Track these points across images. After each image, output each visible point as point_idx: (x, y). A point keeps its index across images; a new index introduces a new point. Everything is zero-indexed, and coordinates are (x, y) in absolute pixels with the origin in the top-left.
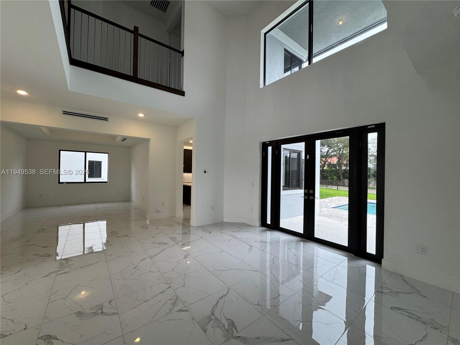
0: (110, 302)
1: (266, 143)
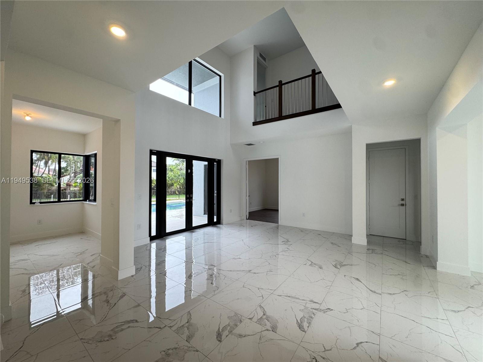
0: (306, 264)
1: (153, 151)
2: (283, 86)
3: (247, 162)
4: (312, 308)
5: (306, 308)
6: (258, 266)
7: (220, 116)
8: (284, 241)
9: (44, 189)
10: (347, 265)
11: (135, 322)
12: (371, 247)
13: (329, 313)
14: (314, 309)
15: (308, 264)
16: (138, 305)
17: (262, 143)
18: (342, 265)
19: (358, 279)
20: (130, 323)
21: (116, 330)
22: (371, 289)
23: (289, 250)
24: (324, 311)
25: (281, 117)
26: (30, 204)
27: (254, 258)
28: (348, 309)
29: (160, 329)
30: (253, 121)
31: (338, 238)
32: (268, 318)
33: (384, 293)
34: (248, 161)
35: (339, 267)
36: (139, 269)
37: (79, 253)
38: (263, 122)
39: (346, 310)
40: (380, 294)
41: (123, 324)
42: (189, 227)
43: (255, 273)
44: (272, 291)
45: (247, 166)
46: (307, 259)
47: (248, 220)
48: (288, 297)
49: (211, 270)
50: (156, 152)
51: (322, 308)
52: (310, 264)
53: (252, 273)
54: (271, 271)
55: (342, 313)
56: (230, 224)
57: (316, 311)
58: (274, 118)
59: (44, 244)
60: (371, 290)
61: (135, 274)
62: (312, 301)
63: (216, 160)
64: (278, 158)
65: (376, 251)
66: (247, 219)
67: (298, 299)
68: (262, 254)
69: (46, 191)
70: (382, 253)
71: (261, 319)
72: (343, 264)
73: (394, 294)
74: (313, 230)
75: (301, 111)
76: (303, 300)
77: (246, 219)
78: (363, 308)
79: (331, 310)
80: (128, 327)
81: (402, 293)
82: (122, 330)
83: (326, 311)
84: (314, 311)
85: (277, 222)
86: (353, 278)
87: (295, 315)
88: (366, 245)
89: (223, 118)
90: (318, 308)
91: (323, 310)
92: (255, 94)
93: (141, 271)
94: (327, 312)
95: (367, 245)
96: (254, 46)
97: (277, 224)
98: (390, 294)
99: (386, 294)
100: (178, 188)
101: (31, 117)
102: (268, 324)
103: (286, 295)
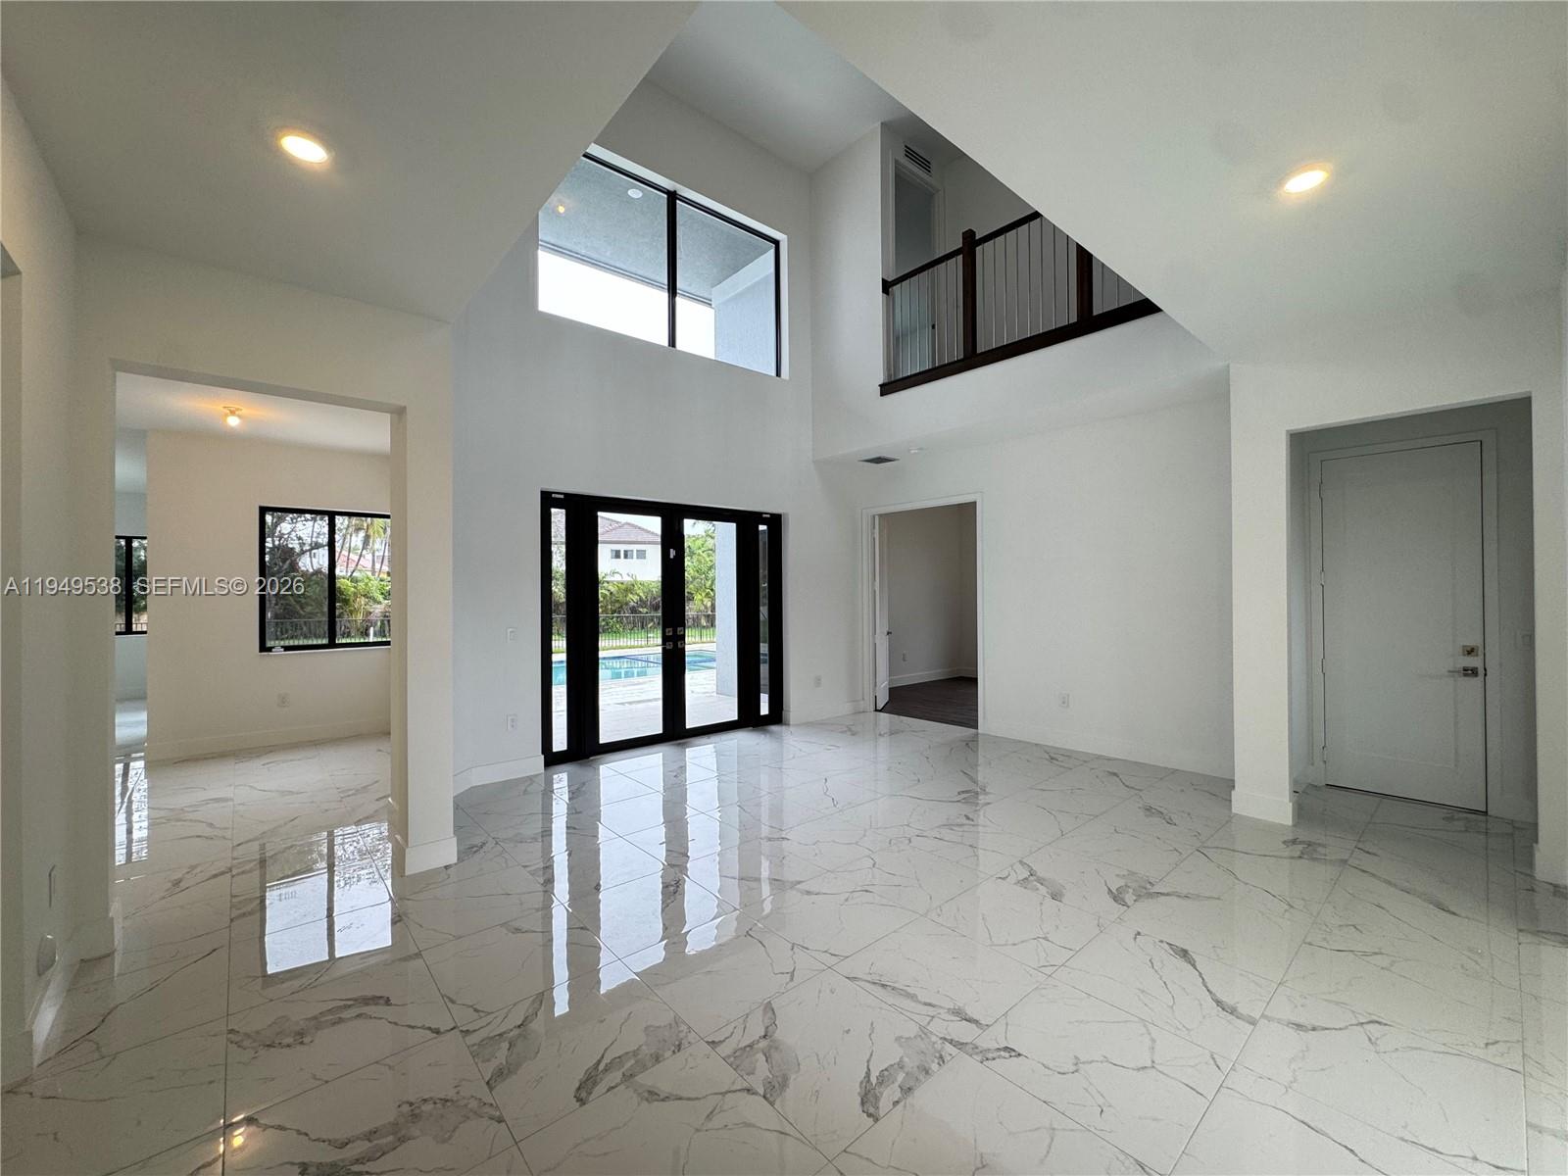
0: (1004, 878)
1: (553, 495)
2: (977, 249)
3: (877, 518)
4: (945, 1039)
5: (924, 1033)
6: (832, 872)
7: (778, 374)
8: (967, 792)
9: (356, 611)
10: (1168, 894)
11: (383, 1005)
12: (1304, 835)
13: (1003, 1065)
14: (951, 1042)
15: (1013, 878)
16: (416, 954)
17: (915, 453)
18: (1146, 892)
19: (1184, 954)
20: (367, 1004)
21: (323, 1019)
22: (1220, 996)
23: (968, 822)
24: (986, 1056)
25: (973, 358)
26: (261, 651)
27: (834, 842)
28: (1084, 1063)
29: (435, 1035)
30: (881, 379)
31: (1182, 791)
32: (772, 1051)
33: (1269, 1019)
34: (881, 516)
35: (1129, 898)
36: (475, 849)
37: (351, 790)
38: (913, 379)
39: (1076, 1064)
40: (1253, 1022)
41: (350, 1006)
42: (675, 729)
43: (808, 893)
44: (834, 960)
45: (877, 531)
46: (1021, 862)
47: (883, 715)
48: (880, 988)
49: (677, 869)
50: (562, 496)
51: (987, 1041)
52: (1020, 878)
53: (798, 890)
54: (867, 891)
55: (1050, 1072)
56: (817, 726)
57: (954, 1050)
58: (949, 364)
59: (286, 761)
60: (1219, 1003)
61: (456, 861)
62: (960, 1014)
63: (764, 516)
64: (975, 503)
65: (1320, 849)
66: (876, 710)
67: (913, 997)
68: (865, 831)
69: (360, 617)
70: (1344, 862)
71: (748, 1049)
72: (1152, 891)
73: (1314, 1029)
74: (1099, 757)
75: (1041, 331)
76: (930, 1005)
77: (872, 708)
78: (1149, 1064)
79: (1013, 1054)
80: (357, 1016)
81: (1359, 1028)
82: (341, 1020)
83: (995, 1055)
84: (949, 1048)
85: (972, 723)
86: (1167, 947)
87: (871, 1055)
88: (1290, 823)
89: (787, 378)
90: (969, 1041)
91: (981, 1052)
92: (887, 286)
93: (477, 855)
94: (994, 1059)
95: (1294, 826)
96: (882, 124)
97: (974, 730)
98: (1299, 1026)
99: (1279, 1021)
100: (706, 607)
101: (239, 416)
102: (762, 1069)
103: (876, 978)
